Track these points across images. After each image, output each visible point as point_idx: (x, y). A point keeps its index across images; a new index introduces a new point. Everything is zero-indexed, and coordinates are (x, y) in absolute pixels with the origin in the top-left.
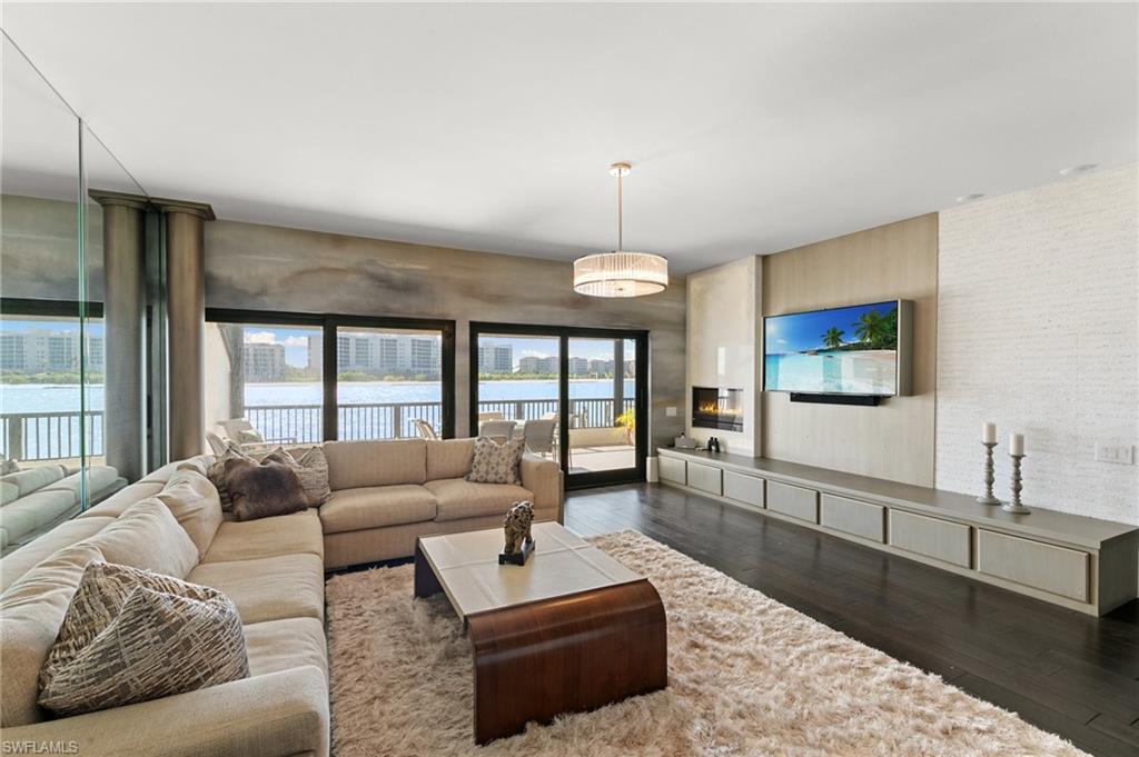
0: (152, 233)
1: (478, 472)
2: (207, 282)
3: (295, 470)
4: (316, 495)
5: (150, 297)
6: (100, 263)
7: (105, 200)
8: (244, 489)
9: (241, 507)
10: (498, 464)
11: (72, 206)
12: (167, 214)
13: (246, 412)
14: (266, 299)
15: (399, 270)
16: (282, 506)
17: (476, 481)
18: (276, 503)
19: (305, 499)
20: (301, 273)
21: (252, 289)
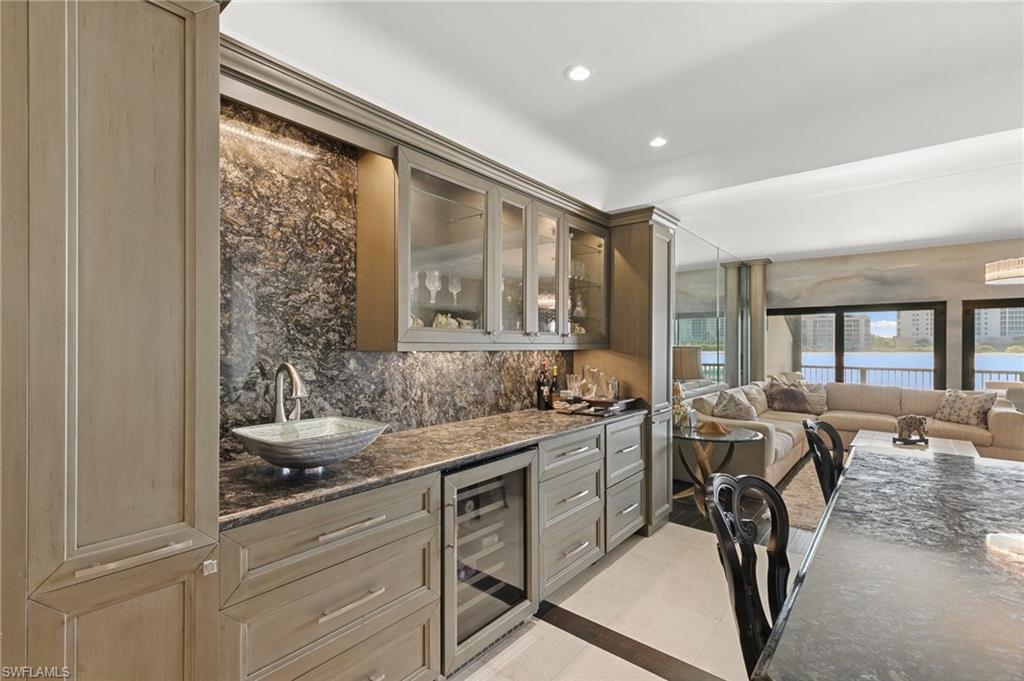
0: (744, 275)
1: (942, 413)
2: (767, 296)
3: (805, 394)
4: (818, 408)
5: (742, 306)
6: (723, 292)
7: (725, 266)
8: (778, 397)
9: (776, 405)
10: (960, 409)
11: (714, 270)
12: (750, 267)
13: (803, 369)
14: (799, 301)
15: (891, 270)
16: (795, 408)
17: (941, 419)
18: (792, 406)
19: (808, 407)
20: (819, 283)
21: (791, 296)
